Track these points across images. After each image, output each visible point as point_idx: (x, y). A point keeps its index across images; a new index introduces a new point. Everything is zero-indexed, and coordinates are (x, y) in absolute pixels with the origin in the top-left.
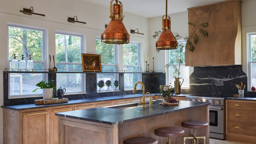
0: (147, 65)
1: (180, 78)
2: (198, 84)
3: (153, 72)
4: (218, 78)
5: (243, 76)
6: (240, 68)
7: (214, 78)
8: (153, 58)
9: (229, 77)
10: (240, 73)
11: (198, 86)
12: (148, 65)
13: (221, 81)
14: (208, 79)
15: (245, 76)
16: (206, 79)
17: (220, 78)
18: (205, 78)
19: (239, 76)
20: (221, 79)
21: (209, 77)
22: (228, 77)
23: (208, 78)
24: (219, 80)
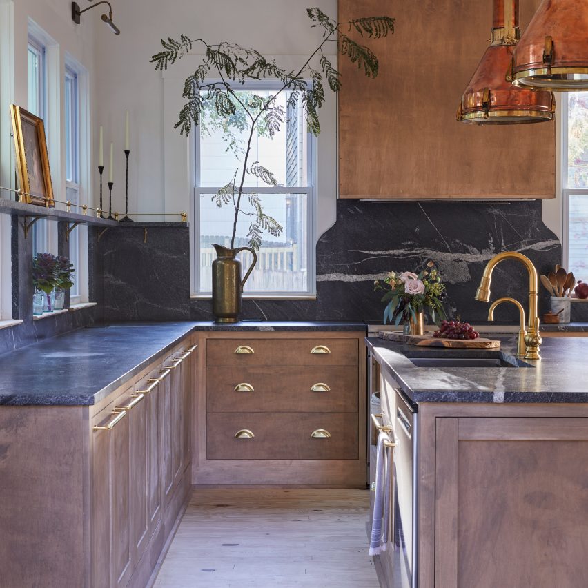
0: (106, 187)
1: (239, 250)
2: (354, 278)
3: (126, 218)
4: (449, 252)
5: (548, 243)
6: (534, 212)
7: (429, 251)
8: (127, 153)
9: (493, 248)
10: (534, 230)
11: (357, 283)
12: (110, 185)
13: (458, 261)
14: (404, 255)
15: (554, 242)
16: (394, 255)
17: (455, 251)
18: (391, 252)
19: (530, 243)
20: (457, 256)
21: (410, 247)
22: (488, 247)
23: (401, 251)
24: (450, 256)
